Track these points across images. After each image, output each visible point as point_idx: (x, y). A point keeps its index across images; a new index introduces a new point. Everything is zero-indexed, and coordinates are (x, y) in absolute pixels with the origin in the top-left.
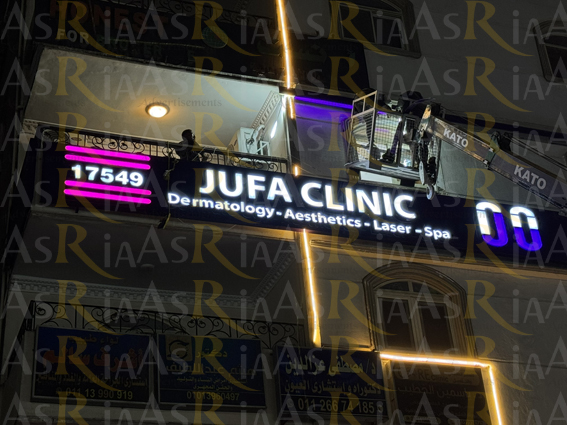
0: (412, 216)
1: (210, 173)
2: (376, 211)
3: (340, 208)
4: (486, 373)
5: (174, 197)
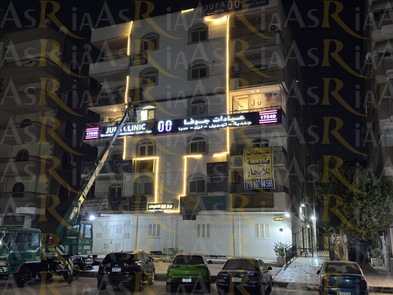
0: (145, 129)
1: (108, 129)
2: (137, 129)
4: (156, 159)
5: (102, 136)
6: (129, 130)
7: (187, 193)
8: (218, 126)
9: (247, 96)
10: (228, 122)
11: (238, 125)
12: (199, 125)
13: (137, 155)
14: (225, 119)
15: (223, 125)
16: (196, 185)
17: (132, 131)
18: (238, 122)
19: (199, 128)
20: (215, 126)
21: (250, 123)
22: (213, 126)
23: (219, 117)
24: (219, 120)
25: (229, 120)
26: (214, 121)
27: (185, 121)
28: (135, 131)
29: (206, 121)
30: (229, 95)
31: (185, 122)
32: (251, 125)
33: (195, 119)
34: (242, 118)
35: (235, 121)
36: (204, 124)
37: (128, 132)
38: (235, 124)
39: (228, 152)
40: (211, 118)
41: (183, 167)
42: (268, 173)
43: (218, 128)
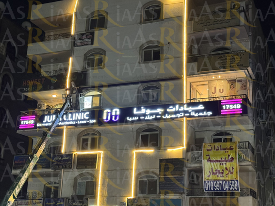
0: (88, 118)
1: (46, 117)
2: (79, 118)
3: (72, 119)
4: (100, 153)
5: (38, 125)
6: (70, 119)
7: (136, 195)
8: (174, 116)
9: (207, 82)
10: (185, 112)
11: (196, 115)
12: (151, 114)
13: (79, 149)
14: (182, 109)
15: (179, 116)
16: (146, 186)
17: (73, 121)
18: (196, 111)
19: (151, 118)
20: (169, 117)
21: (210, 113)
22: (167, 116)
23: (174, 105)
24: (174, 110)
25: (186, 109)
26: (168, 110)
27: (135, 109)
28: (77, 121)
29: (160, 110)
30: (185, 81)
31: (135, 111)
32: (211, 116)
33: (147, 107)
34: (201, 107)
35: (193, 111)
36: (157, 114)
37: (68, 121)
38: (193, 114)
39: (185, 147)
40: (165, 106)
41: (131, 163)
42: (232, 173)
43: (172, 119)
